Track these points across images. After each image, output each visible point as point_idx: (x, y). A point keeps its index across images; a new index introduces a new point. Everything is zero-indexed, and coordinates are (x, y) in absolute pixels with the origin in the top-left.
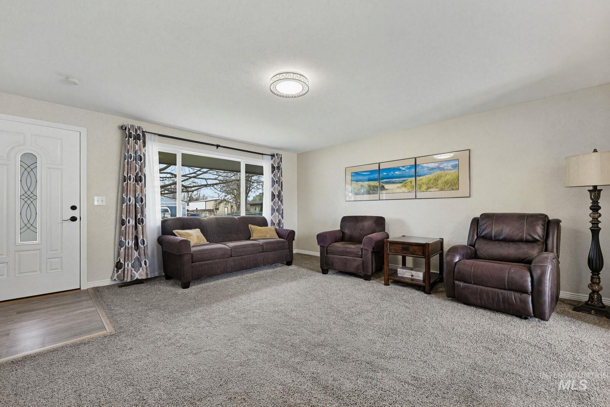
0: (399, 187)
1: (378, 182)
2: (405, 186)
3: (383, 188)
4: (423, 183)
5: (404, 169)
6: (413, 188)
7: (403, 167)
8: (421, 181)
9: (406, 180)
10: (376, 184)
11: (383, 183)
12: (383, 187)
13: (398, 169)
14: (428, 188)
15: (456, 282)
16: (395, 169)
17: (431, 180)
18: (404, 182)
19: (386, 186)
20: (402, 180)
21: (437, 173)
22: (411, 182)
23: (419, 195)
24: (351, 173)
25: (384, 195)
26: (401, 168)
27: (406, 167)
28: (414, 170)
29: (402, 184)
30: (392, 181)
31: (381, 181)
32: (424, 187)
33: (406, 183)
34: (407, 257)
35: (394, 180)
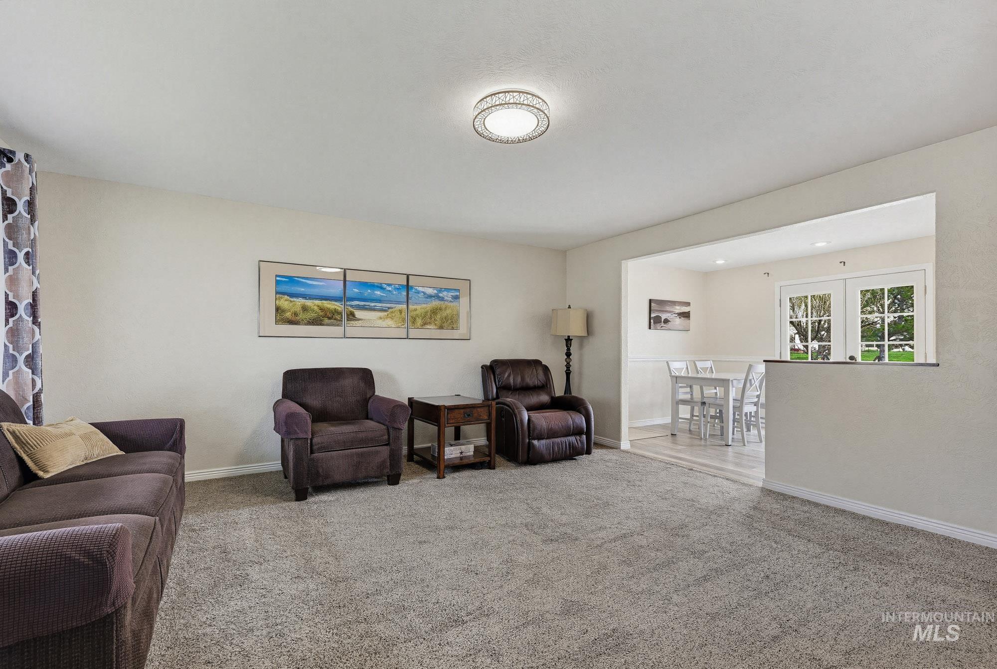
0: (381, 318)
1: (342, 304)
2: (392, 318)
3: (351, 316)
4: (417, 315)
5: (389, 288)
6: (403, 320)
7: (389, 285)
8: (415, 313)
9: (392, 308)
10: (337, 308)
11: (351, 306)
12: (352, 314)
13: (380, 287)
14: (425, 324)
15: (535, 442)
16: (372, 286)
17: (426, 312)
18: (390, 310)
19: (358, 314)
20: (386, 307)
21: (435, 303)
22: (401, 311)
23: (413, 333)
24: (277, 276)
25: (352, 329)
26: (385, 286)
27: (393, 286)
28: (405, 293)
29: (386, 314)
30: (369, 306)
31: (348, 303)
32: (419, 322)
33: (392, 312)
34: (462, 427)
35: (373, 304)
